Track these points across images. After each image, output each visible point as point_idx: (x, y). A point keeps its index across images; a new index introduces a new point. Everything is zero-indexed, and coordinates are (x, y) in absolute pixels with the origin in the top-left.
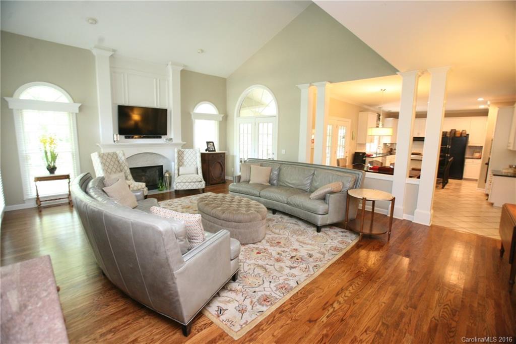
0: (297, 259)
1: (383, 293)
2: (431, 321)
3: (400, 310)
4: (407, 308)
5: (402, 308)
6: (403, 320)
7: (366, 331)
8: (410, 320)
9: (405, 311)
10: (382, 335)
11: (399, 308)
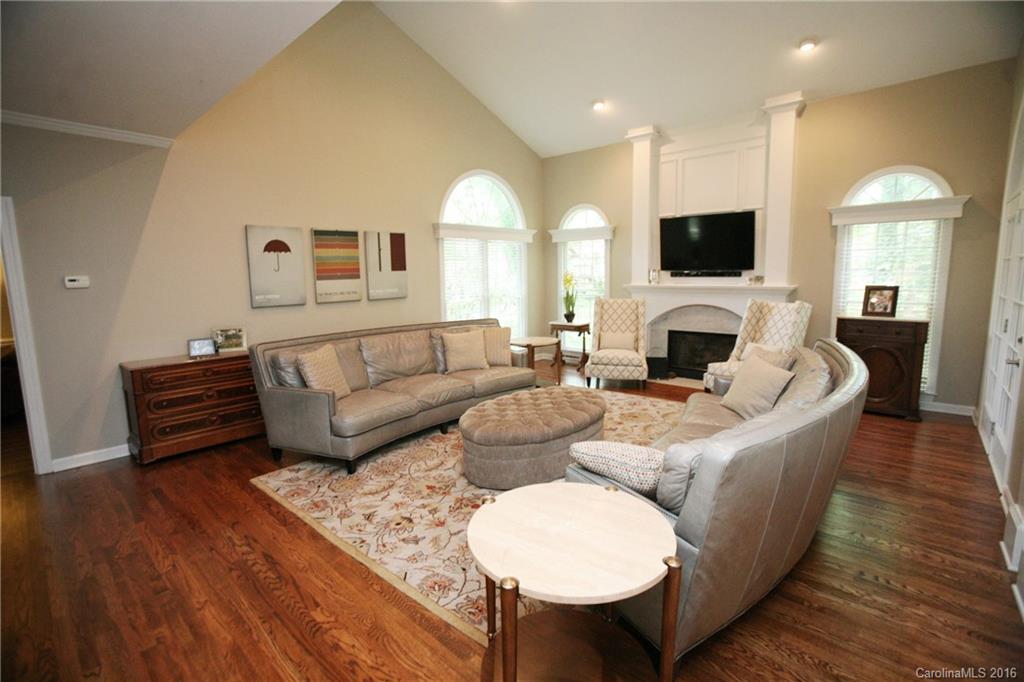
0: (398, 524)
1: (224, 618)
2: (99, 664)
3: (165, 625)
4: (158, 639)
5: (164, 630)
6: (144, 619)
7: (174, 566)
8: (134, 628)
9: (156, 632)
10: (152, 580)
11: (170, 627)
